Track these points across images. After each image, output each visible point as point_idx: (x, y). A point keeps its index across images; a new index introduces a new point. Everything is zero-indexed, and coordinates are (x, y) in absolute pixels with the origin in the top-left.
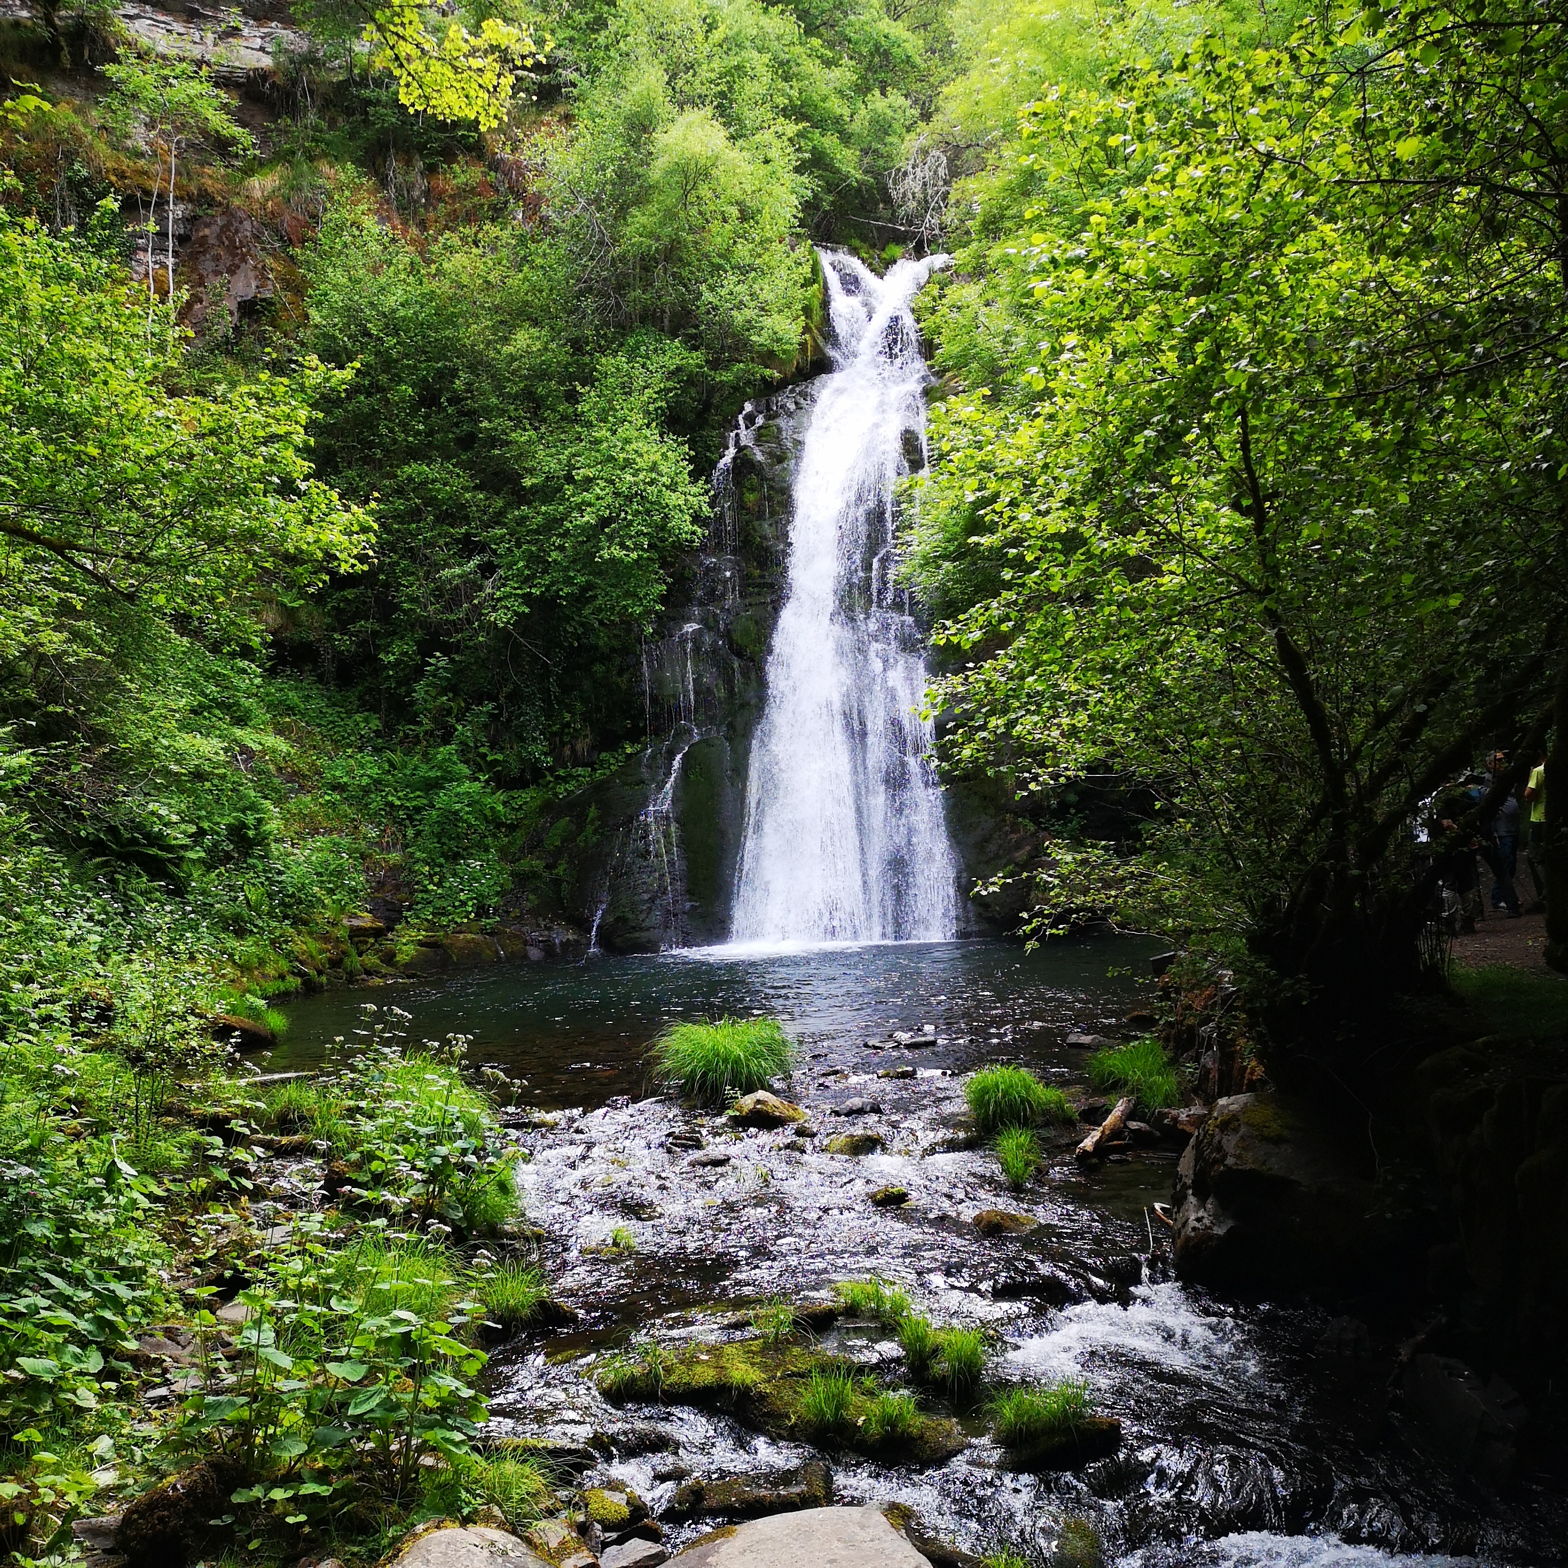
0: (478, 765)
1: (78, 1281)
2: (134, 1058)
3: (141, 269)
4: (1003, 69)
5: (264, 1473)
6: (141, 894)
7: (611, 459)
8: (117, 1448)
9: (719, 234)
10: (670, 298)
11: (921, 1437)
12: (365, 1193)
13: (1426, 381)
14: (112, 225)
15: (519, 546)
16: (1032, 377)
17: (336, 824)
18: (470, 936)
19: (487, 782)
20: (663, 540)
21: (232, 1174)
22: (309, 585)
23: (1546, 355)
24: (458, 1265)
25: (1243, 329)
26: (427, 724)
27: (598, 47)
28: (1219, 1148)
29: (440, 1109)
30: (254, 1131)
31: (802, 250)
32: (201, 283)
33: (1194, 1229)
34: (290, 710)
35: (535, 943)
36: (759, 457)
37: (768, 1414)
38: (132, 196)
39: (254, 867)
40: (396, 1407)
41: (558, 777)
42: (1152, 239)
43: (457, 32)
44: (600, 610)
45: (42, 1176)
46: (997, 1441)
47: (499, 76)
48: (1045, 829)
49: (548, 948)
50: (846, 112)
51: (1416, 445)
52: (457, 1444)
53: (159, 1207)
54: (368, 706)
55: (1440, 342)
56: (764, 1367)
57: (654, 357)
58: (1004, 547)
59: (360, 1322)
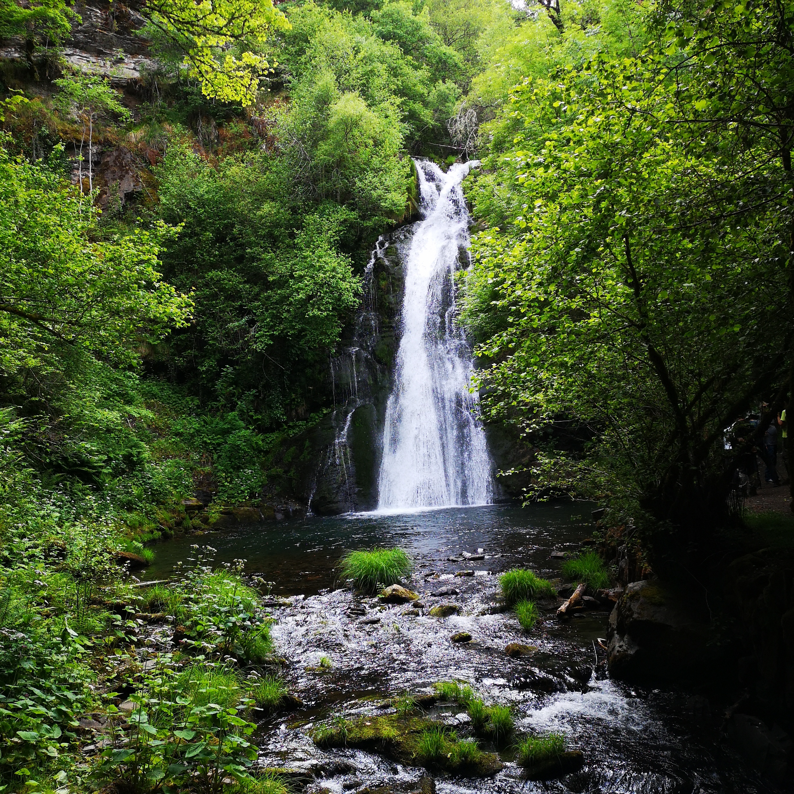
0: (249, 421)
1: (48, 691)
2: (77, 575)
3: (76, 179)
4: (502, 69)
5: (143, 789)
6: (80, 491)
7: (312, 266)
8: (68, 777)
9: (364, 154)
10: (340, 185)
11: (480, 763)
12: (193, 642)
13: (715, 219)
14: (61, 157)
15: (267, 310)
16: (520, 221)
17: (177, 453)
18: (246, 508)
19: (253, 430)
20: (339, 306)
21: (126, 634)
22: (161, 334)
23: (776, 204)
24: (241, 678)
25: (625, 195)
26: (223, 401)
27: (301, 63)
28: (630, 609)
29: (231, 598)
30: (137, 611)
31: (405, 160)
32: (106, 185)
33: (618, 651)
34: (154, 396)
35: (279, 511)
36: (387, 263)
37: (402, 753)
38: (70, 143)
39: (137, 476)
40: (210, 753)
41: (289, 426)
42: (577, 152)
43: (230, 59)
44: (309, 341)
45: (29, 638)
46: (520, 765)
47: (251, 80)
48: (537, 447)
49: (286, 513)
50: (426, 91)
51: (713, 250)
52: (241, 772)
53: (89, 652)
54: (193, 393)
55: (722, 199)
56: (399, 728)
57: (333, 215)
58: (509, 306)
59: (191, 709)
